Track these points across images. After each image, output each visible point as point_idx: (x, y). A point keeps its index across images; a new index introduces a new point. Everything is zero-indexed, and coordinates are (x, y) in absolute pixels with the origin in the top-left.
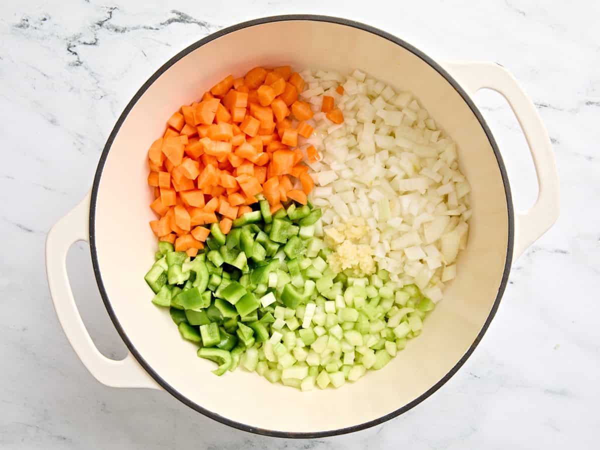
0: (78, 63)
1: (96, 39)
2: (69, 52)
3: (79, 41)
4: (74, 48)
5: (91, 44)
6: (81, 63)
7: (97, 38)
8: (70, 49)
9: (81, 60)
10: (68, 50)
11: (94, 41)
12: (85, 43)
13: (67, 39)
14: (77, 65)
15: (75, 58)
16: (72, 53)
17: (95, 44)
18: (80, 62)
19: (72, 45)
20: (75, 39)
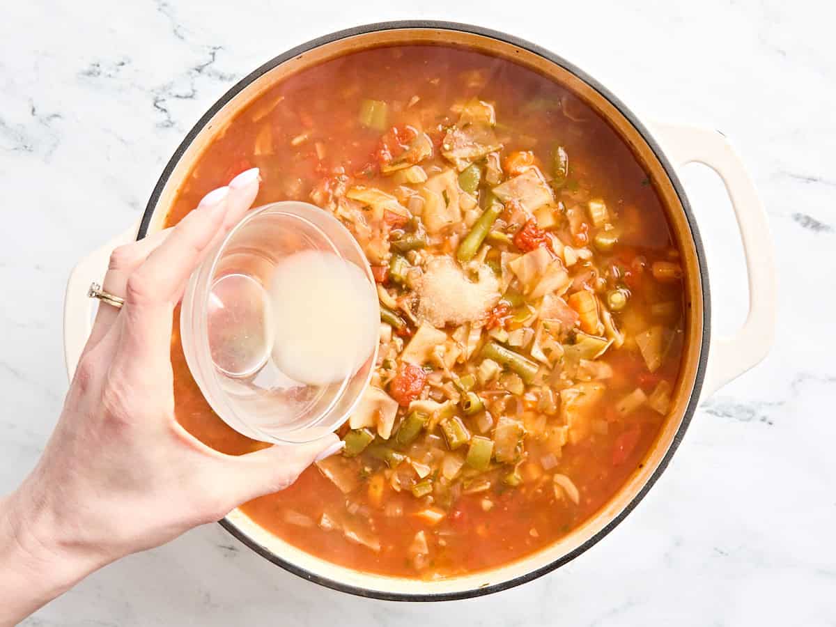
0: (168, 123)
1: (194, 91)
2: (156, 109)
3: (170, 94)
4: (162, 103)
5: (186, 97)
6: (173, 123)
7: (195, 88)
8: (158, 104)
9: (172, 120)
10: (155, 105)
11: (191, 93)
12: (177, 96)
13: (152, 91)
14: (167, 126)
15: (164, 116)
16: (160, 110)
17: (191, 97)
18: (170, 122)
19: (160, 98)
20: (164, 89)
